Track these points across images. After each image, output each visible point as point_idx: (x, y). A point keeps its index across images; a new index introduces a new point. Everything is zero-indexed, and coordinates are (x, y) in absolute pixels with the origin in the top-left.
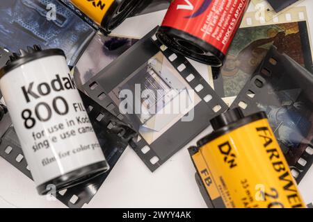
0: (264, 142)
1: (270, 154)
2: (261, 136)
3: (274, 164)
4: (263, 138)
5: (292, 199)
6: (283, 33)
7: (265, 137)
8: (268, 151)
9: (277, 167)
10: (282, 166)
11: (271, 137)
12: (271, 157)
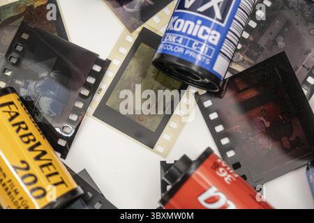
0: (9, 117)
1: (17, 127)
2: (4, 112)
3: (22, 137)
4: (7, 114)
5: (45, 169)
6: (32, 6)
7: (9, 112)
8: (14, 125)
9: (26, 139)
10: (31, 138)
11: (17, 111)
12: (18, 131)
